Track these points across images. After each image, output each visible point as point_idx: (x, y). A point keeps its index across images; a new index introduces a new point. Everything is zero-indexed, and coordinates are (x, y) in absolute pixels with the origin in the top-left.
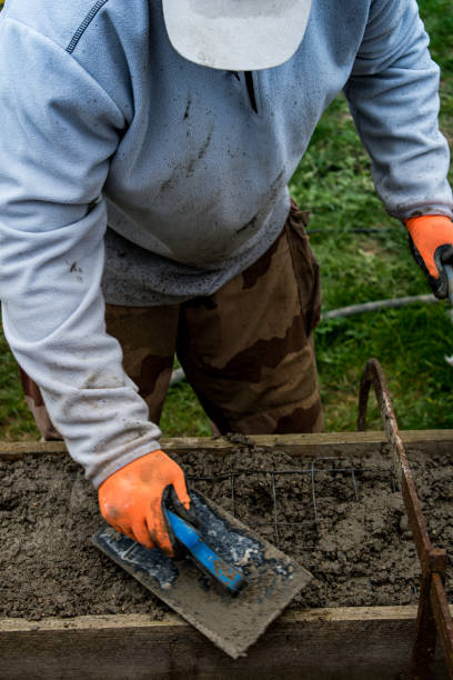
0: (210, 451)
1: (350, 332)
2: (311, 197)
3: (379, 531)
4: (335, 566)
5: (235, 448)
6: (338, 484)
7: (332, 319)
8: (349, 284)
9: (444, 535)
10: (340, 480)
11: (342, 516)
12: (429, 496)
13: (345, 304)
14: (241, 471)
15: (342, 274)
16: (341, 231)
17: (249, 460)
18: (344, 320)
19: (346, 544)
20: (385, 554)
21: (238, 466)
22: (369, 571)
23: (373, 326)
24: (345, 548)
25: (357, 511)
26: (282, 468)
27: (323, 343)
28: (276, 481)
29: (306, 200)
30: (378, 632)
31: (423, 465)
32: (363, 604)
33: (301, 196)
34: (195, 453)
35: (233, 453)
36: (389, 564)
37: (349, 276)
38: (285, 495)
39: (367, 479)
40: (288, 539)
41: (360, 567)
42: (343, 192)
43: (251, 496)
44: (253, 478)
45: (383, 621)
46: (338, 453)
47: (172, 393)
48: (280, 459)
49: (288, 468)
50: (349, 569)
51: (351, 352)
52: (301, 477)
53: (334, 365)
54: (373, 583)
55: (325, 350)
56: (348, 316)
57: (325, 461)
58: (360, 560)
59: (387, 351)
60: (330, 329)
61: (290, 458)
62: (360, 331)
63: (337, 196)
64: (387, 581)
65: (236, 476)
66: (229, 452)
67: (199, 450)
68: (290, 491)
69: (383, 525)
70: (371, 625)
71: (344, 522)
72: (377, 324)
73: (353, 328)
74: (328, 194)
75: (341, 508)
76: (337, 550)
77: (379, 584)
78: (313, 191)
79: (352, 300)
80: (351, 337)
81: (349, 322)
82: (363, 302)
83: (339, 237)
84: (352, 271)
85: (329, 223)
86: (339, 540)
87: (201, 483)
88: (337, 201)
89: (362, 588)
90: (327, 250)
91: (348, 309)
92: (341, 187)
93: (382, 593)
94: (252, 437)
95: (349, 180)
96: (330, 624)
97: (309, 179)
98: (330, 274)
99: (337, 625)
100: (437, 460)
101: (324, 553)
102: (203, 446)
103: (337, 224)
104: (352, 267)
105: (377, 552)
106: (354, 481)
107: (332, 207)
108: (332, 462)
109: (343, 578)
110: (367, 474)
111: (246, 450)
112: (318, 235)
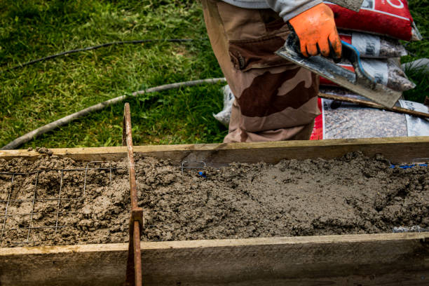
0: (25, 158)
1: (160, 101)
2: (148, 20)
3: (118, 202)
4: (89, 222)
5: (41, 155)
6: (101, 177)
7: (151, 92)
8: (164, 73)
9: (158, 205)
10: (103, 175)
11: (100, 194)
12: (152, 183)
13: (160, 84)
14: (43, 169)
15: (162, 66)
16: (163, 41)
17: (48, 163)
18: (157, 93)
19: (97, 209)
20: (122, 215)
21: (41, 166)
22: (110, 225)
23: (175, 97)
24: (97, 212)
25: (108, 191)
26: (68, 168)
27: (143, 107)
28: (63, 175)
29: (144, 21)
30: (108, 258)
31: (153, 165)
32: (101, 242)
33: (141, 20)
34: (16, 159)
35: (40, 159)
36: (122, 221)
37: (165, 68)
38: (69, 183)
39: (120, 174)
40: (66, 208)
41: (104, 222)
42: (167, 17)
43: (49, 184)
44: (50, 173)
45: (111, 252)
46: (104, 159)
47: (47, 137)
48: (67, 162)
49: (72, 168)
50: (97, 223)
51: (160, 113)
52: (79, 173)
53: (148, 120)
54: (111, 232)
55: (145, 111)
56: (160, 91)
57: (95, 164)
58: (104, 219)
59: (181, 112)
60: (148, 99)
61: (73, 161)
62: (166, 100)
63: (163, 20)
64: (119, 230)
65: (40, 172)
66: (36, 158)
67: (19, 157)
68: (72, 181)
69: (121, 199)
70: (103, 254)
71: (100, 197)
72: (178, 96)
73: (163, 98)
74: (158, 18)
75: (99, 190)
76: (91, 213)
77: (114, 232)
78: (149, 16)
79: (165, 81)
80: (161, 103)
81: (160, 94)
82: (171, 83)
83: (162, 44)
84: (167, 65)
85: (157, 36)
86: (95, 208)
87: (18, 176)
88: (163, 23)
89: (102, 234)
90: (154, 52)
91: (161, 87)
92: (166, 15)
93: (114, 237)
94: (52, 149)
95: (172, 10)
96: (79, 254)
97: (147, 9)
98: (153, 66)
99: (83, 254)
100: (162, 163)
101: (84, 215)
102: (21, 155)
103: (161, 37)
104: (167, 62)
105: (116, 214)
106: (110, 175)
107: (159, 26)
108: (100, 164)
109: (94, 229)
110: (119, 171)
111: (47, 157)
112: (149, 43)
